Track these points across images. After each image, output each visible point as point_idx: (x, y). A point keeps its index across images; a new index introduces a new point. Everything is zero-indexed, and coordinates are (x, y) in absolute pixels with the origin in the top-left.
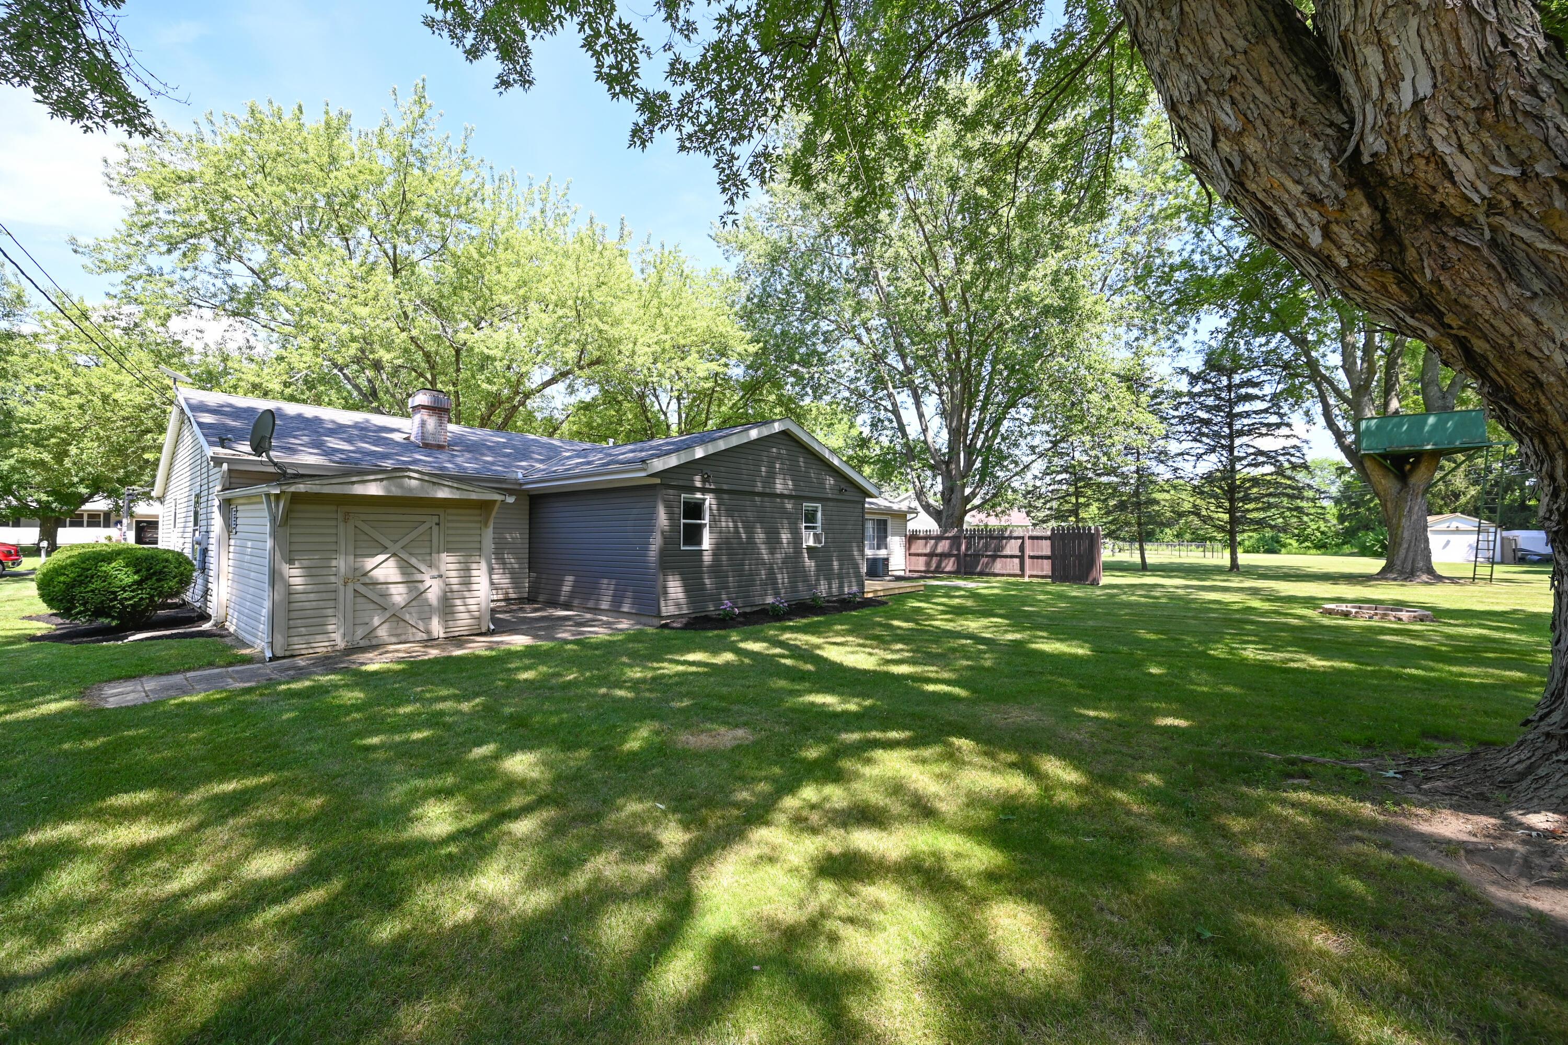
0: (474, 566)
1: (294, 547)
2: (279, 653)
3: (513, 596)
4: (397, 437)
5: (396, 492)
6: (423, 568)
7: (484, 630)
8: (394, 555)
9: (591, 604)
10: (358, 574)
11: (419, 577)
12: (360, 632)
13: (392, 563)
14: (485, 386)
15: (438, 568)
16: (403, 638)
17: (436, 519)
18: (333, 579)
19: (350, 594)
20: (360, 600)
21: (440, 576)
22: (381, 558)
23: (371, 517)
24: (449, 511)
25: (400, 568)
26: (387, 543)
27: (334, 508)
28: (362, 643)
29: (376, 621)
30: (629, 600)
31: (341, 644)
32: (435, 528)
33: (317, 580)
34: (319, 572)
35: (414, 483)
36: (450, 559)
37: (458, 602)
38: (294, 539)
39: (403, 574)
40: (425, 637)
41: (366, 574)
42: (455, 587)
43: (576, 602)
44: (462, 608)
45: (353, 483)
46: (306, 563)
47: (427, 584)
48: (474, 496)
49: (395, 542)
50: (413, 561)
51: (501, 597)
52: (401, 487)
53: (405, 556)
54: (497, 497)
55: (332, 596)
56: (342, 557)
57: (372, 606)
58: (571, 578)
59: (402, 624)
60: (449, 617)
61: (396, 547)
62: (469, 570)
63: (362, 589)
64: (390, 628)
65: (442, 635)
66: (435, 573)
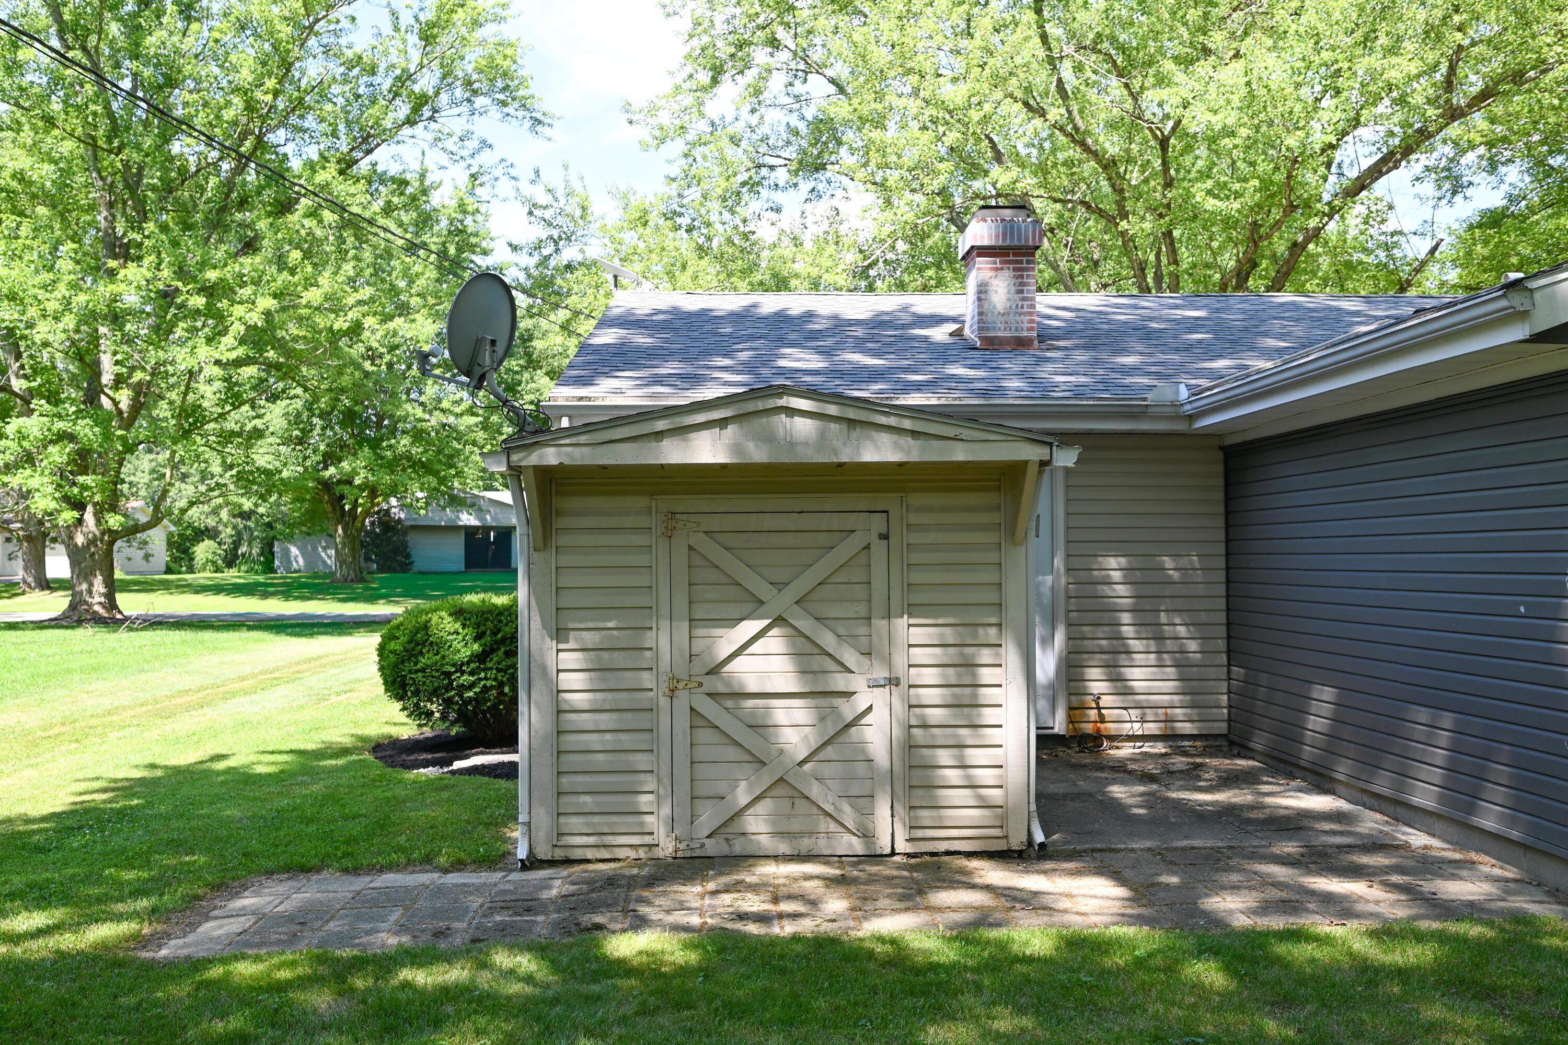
0: (985, 655)
1: (568, 600)
2: (543, 852)
3: (1187, 728)
4: (940, 334)
5: (758, 454)
6: (850, 657)
7: (1017, 841)
8: (779, 621)
9: (1382, 785)
10: (698, 668)
11: (840, 682)
12: (708, 818)
13: (775, 642)
14: (1211, 204)
15: (889, 663)
16: (805, 844)
17: (878, 523)
18: (647, 679)
19: (683, 721)
20: (704, 735)
21: (893, 682)
22: (750, 627)
23: (729, 522)
24: (916, 499)
25: (797, 655)
26: (763, 590)
27: (641, 502)
28: (713, 847)
29: (742, 797)
30: (1499, 793)
31: (667, 847)
32: (879, 547)
33: (614, 680)
34: (620, 659)
35: (803, 427)
36: (918, 635)
37: (944, 757)
38: (564, 582)
39: (804, 672)
40: (857, 846)
41: (715, 670)
42: (936, 715)
43: (1342, 770)
44: (953, 776)
45: (659, 435)
46: (591, 638)
47: (861, 702)
48: (960, 454)
49: (779, 585)
50: (828, 640)
51: (1152, 728)
52: (769, 438)
53: (804, 624)
54: (1031, 453)
55: (644, 720)
56: (665, 624)
57: (732, 753)
58: (1328, 693)
59: (801, 804)
60: (919, 797)
61: (783, 601)
62: (970, 666)
63: (708, 708)
64: (775, 816)
65: (902, 846)
66: (881, 673)
